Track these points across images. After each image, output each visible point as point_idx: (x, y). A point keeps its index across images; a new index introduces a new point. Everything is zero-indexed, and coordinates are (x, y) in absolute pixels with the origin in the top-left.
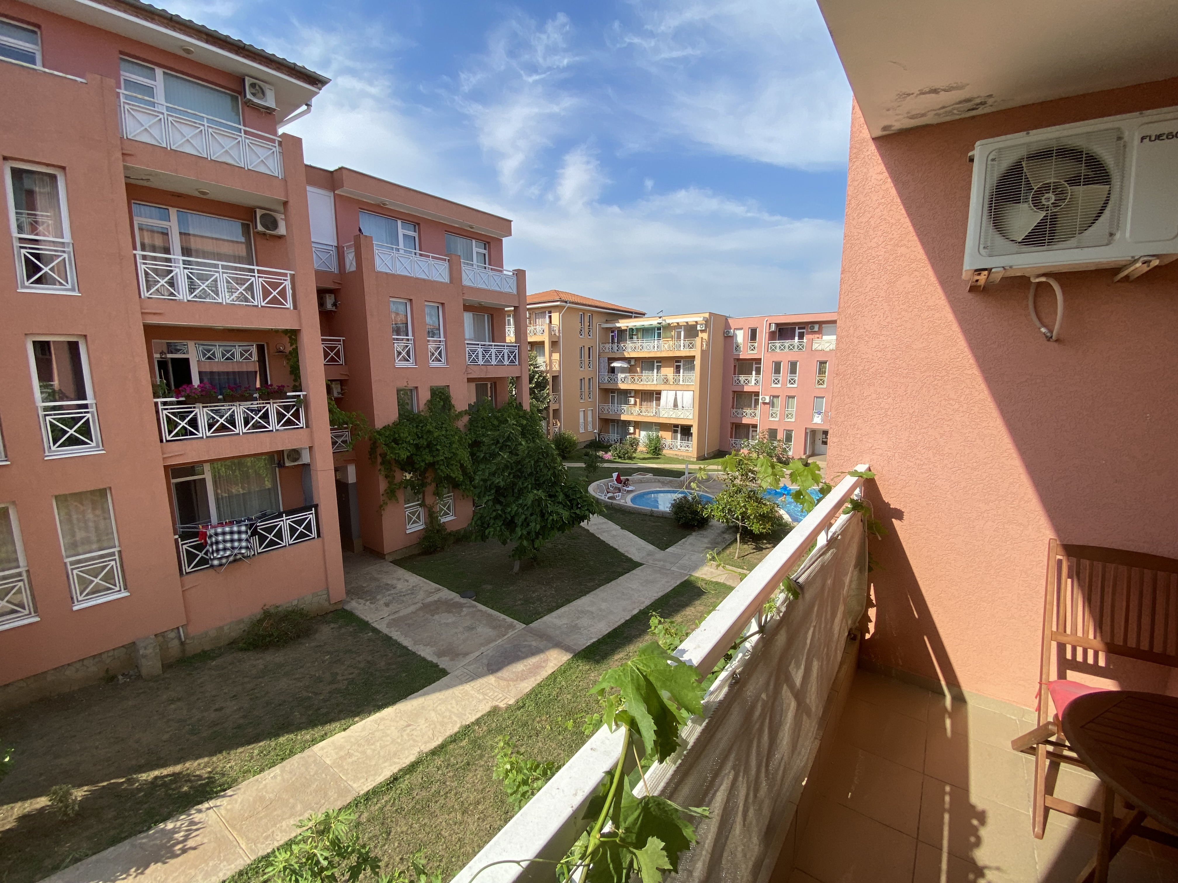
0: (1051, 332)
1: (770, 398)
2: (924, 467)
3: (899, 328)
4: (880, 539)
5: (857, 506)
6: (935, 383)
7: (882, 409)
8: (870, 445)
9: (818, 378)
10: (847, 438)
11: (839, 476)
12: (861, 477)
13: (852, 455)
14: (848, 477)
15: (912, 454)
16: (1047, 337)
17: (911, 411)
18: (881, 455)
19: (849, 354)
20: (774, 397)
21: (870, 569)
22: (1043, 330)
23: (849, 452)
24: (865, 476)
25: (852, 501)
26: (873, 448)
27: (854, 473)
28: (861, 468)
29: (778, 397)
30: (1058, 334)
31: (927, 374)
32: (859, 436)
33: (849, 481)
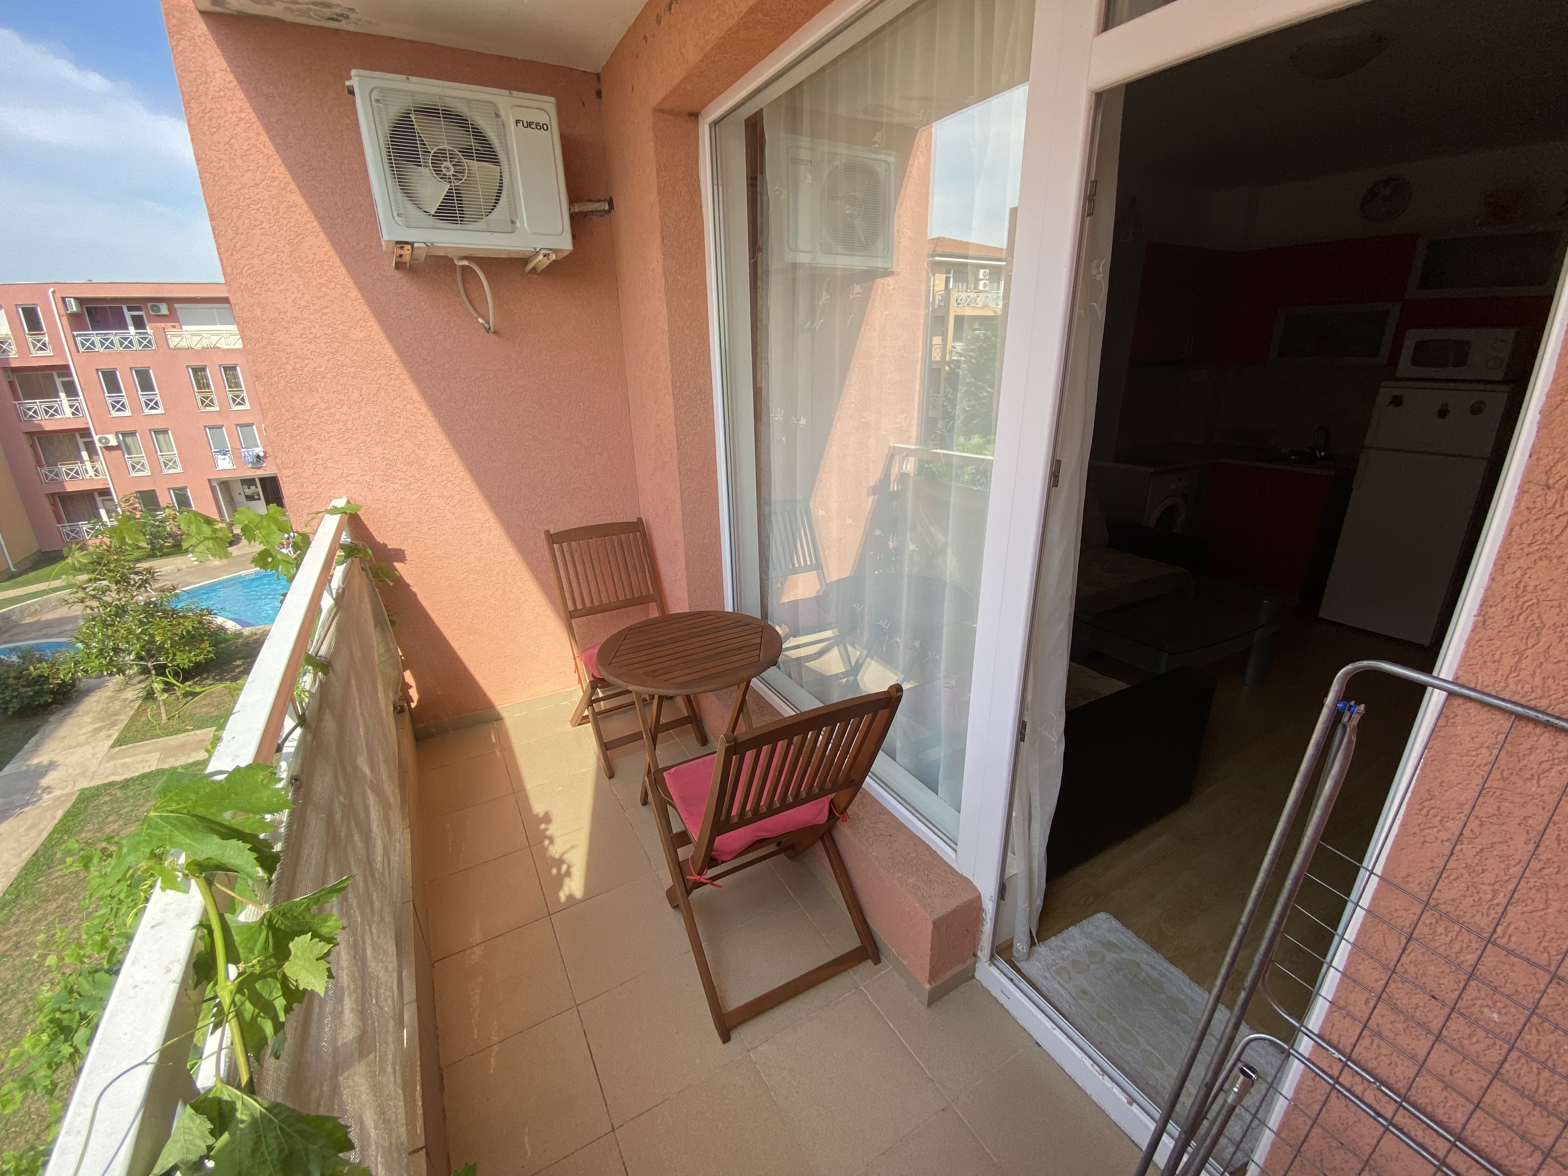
0: (488, 322)
1: (117, 437)
2: (412, 487)
3: (325, 311)
4: (391, 584)
5: (351, 551)
6: (392, 382)
7: (338, 421)
8: (339, 472)
9: (199, 397)
10: (305, 467)
11: (314, 518)
12: (345, 513)
13: (320, 490)
14: (327, 517)
15: (394, 473)
16: (485, 328)
17: (376, 420)
18: (357, 482)
19: (264, 347)
20: (124, 434)
21: (393, 623)
22: (481, 320)
23: (315, 486)
24: (349, 511)
25: (343, 547)
26: (345, 475)
27: (334, 511)
28: (340, 503)
29: (133, 434)
30: (495, 326)
31: (379, 372)
32: (320, 462)
33: (331, 523)
